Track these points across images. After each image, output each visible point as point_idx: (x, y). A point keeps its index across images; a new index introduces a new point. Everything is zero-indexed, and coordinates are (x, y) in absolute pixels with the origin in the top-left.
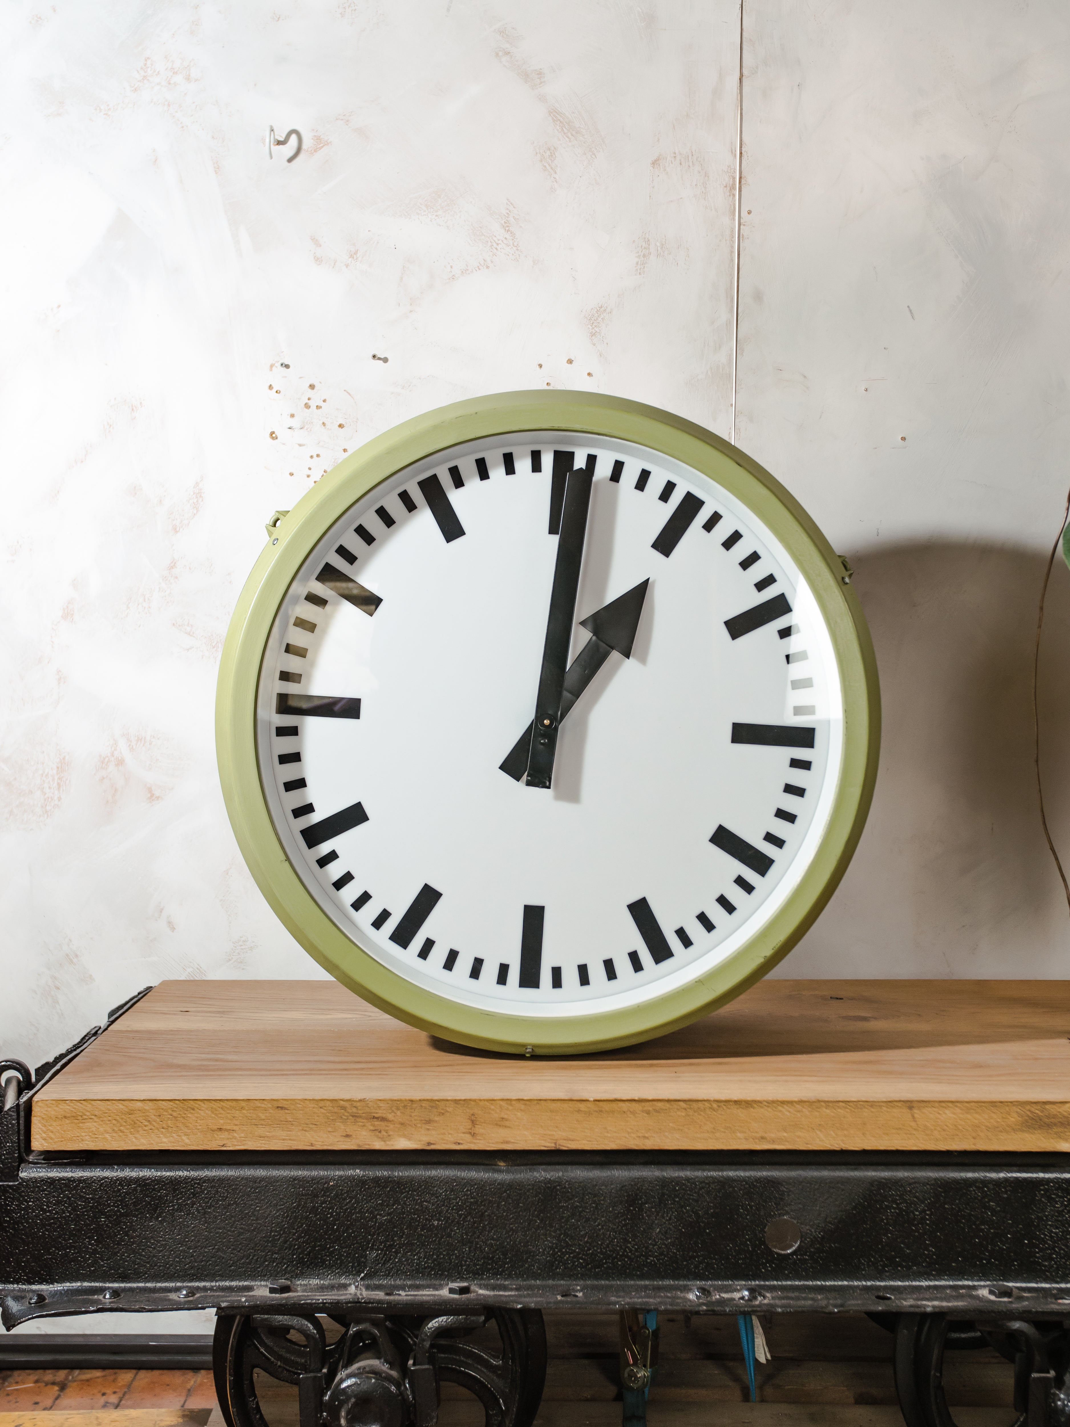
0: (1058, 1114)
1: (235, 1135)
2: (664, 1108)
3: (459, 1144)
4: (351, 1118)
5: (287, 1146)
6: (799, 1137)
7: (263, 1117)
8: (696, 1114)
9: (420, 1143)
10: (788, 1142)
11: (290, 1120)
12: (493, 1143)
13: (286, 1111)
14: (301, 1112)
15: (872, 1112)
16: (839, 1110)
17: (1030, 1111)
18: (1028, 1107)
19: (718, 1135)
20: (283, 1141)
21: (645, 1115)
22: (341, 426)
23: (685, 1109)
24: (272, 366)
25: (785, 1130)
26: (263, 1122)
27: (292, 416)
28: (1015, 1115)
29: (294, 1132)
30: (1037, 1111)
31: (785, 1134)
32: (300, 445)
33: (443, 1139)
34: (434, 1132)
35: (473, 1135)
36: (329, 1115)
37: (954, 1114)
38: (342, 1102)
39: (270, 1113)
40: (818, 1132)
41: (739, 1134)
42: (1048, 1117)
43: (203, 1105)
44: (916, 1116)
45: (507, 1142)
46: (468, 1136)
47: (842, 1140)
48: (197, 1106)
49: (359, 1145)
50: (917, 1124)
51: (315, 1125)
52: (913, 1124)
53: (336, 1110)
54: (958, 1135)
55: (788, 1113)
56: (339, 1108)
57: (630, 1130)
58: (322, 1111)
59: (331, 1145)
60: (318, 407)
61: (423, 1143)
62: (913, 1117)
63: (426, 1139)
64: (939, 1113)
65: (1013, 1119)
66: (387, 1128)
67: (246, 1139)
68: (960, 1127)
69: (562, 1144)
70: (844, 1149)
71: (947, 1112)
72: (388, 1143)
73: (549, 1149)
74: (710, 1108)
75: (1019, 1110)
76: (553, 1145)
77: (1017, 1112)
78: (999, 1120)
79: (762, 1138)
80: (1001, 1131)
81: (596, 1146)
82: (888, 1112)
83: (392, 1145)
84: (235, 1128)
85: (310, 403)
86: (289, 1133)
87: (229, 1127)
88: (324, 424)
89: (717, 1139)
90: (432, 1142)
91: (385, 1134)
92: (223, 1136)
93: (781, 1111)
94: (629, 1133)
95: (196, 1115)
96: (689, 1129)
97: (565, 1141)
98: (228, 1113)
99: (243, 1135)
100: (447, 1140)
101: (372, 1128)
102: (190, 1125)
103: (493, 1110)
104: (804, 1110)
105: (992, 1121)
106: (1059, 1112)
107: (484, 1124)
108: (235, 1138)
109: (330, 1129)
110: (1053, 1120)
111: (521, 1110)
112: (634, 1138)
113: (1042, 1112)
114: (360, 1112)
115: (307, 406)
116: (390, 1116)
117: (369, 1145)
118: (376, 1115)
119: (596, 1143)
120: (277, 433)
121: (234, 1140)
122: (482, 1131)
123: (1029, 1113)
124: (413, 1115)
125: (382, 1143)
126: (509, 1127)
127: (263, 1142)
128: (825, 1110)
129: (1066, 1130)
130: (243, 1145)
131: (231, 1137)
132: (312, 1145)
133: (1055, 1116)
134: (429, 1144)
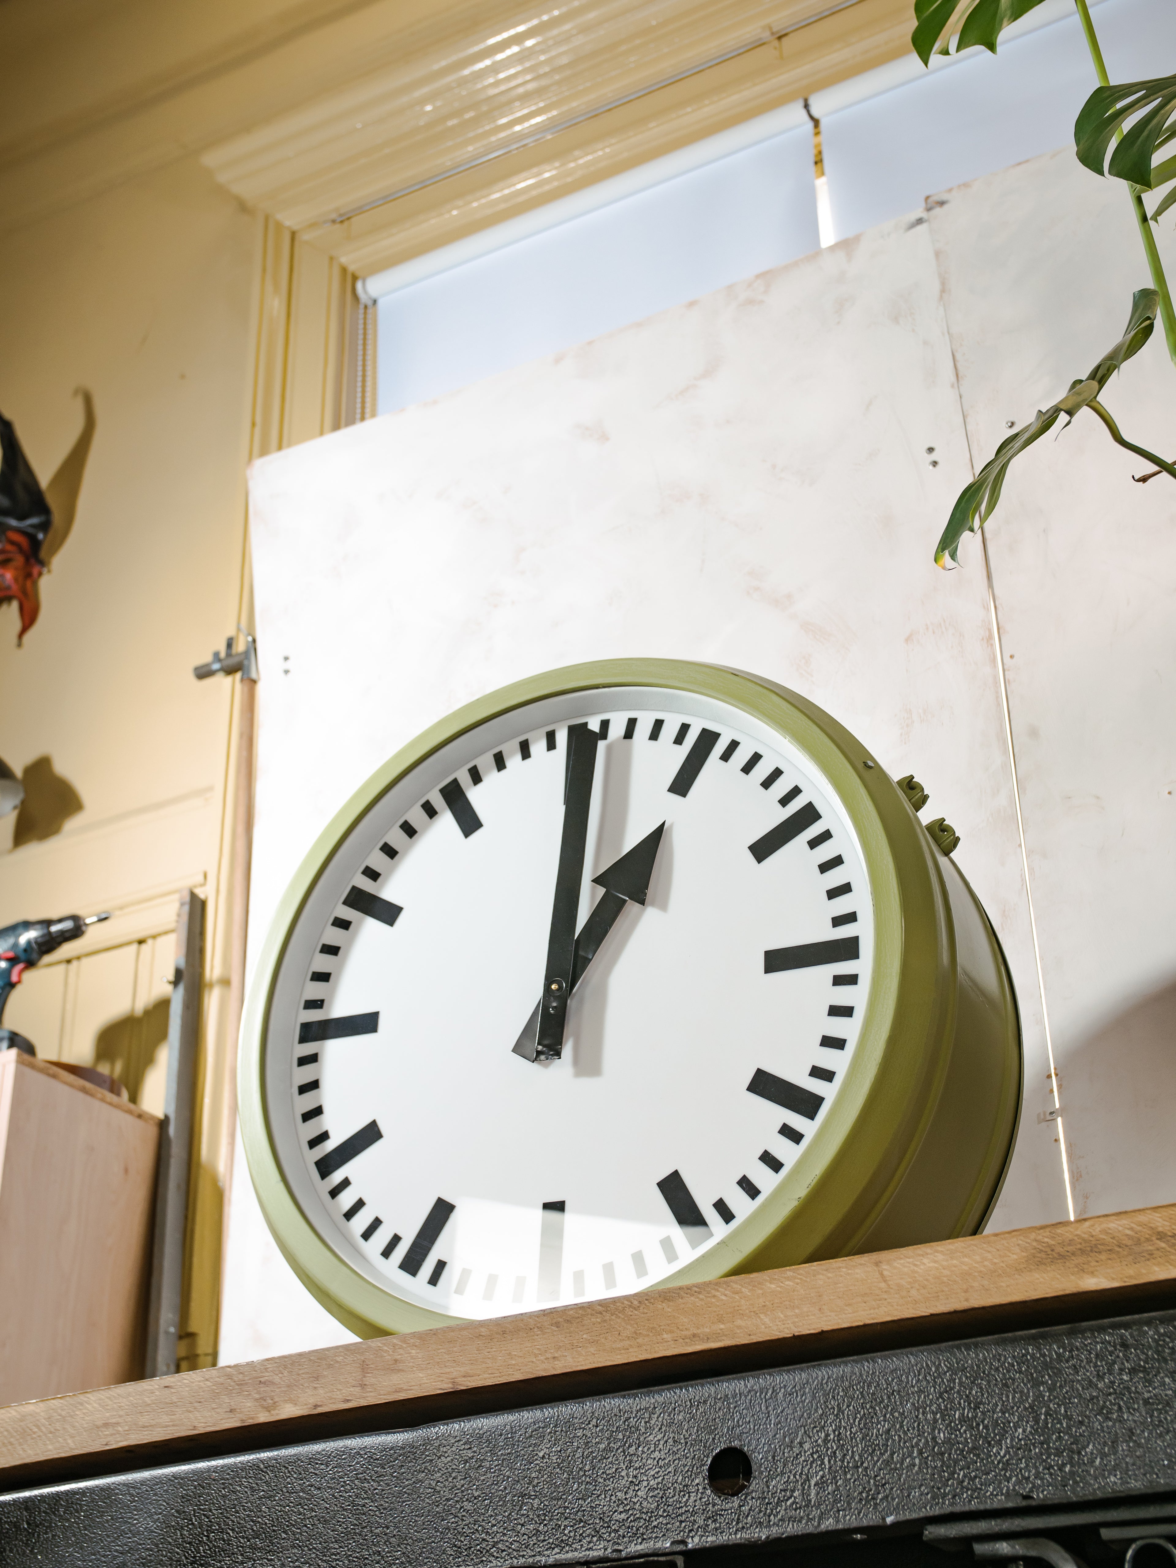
0: (1076, 1238)
1: (120, 1429)
2: (577, 1315)
3: (348, 1401)
4: (237, 1387)
5: (169, 1434)
6: (739, 1327)
7: (149, 1402)
8: (613, 1317)
9: (305, 1407)
10: (726, 1335)
11: (176, 1400)
12: (384, 1395)
13: (173, 1390)
14: (187, 1389)
15: (829, 1278)
16: (787, 1283)
17: (1036, 1240)
18: (1033, 1236)
19: (640, 1340)
20: (165, 1429)
21: (555, 1328)
23: (601, 1313)
25: (721, 1321)
26: (148, 1409)
28: (1017, 1250)
29: (178, 1416)
30: (1046, 1240)
31: (722, 1326)
33: (331, 1398)
34: (321, 1391)
35: (363, 1386)
36: (215, 1388)
37: (935, 1262)
38: (228, 1369)
39: (156, 1395)
40: (762, 1316)
41: (665, 1336)
42: (1062, 1245)
43: (92, 1398)
44: (885, 1273)
45: (401, 1390)
46: (358, 1389)
47: (794, 1323)
48: (86, 1399)
49: (242, 1421)
50: (889, 1285)
51: (200, 1402)
52: (883, 1285)
53: (221, 1380)
54: (943, 1291)
55: (724, 1298)
56: (226, 1378)
57: (537, 1352)
58: (208, 1383)
59: (214, 1425)
61: (309, 1406)
62: (882, 1274)
63: (312, 1401)
64: (915, 1265)
65: (1015, 1257)
66: (273, 1394)
67: (130, 1432)
68: (945, 1279)
69: (460, 1383)
70: (796, 1334)
71: (925, 1261)
72: (272, 1412)
73: (446, 1391)
74: (630, 1306)
75: (1020, 1242)
76: (450, 1385)
77: (1018, 1245)
78: (995, 1261)
79: (694, 1335)
80: (999, 1275)
81: (499, 1379)
82: (848, 1274)
83: (277, 1414)
84: (120, 1420)
86: (173, 1417)
87: (114, 1421)
89: (639, 1346)
90: (319, 1403)
91: (271, 1402)
92: (108, 1433)
93: (714, 1296)
94: (536, 1356)
95: (84, 1411)
96: (606, 1339)
97: (463, 1379)
98: (115, 1403)
99: (127, 1428)
100: (335, 1399)
101: (257, 1396)
102: (77, 1424)
103: (386, 1351)
104: (743, 1290)
105: (986, 1263)
106: (1077, 1235)
107: (375, 1372)
108: (118, 1432)
109: (214, 1406)
110: (1070, 1248)
111: (416, 1346)
112: (543, 1362)
113: (1053, 1238)
114: (246, 1378)
116: (277, 1379)
117: (252, 1418)
118: (262, 1380)
119: (499, 1375)
121: (118, 1436)
122: (373, 1380)
123: (1035, 1244)
124: (301, 1372)
125: (267, 1414)
126: (403, 1371)
127: (146, 1433)
128: (768, 1284)
129: (1090, 1259)
130: (126, 1440)
131: (114, 1432)
132: (195, 1428)
133: (1071, 1242)
134: (316, 1406)
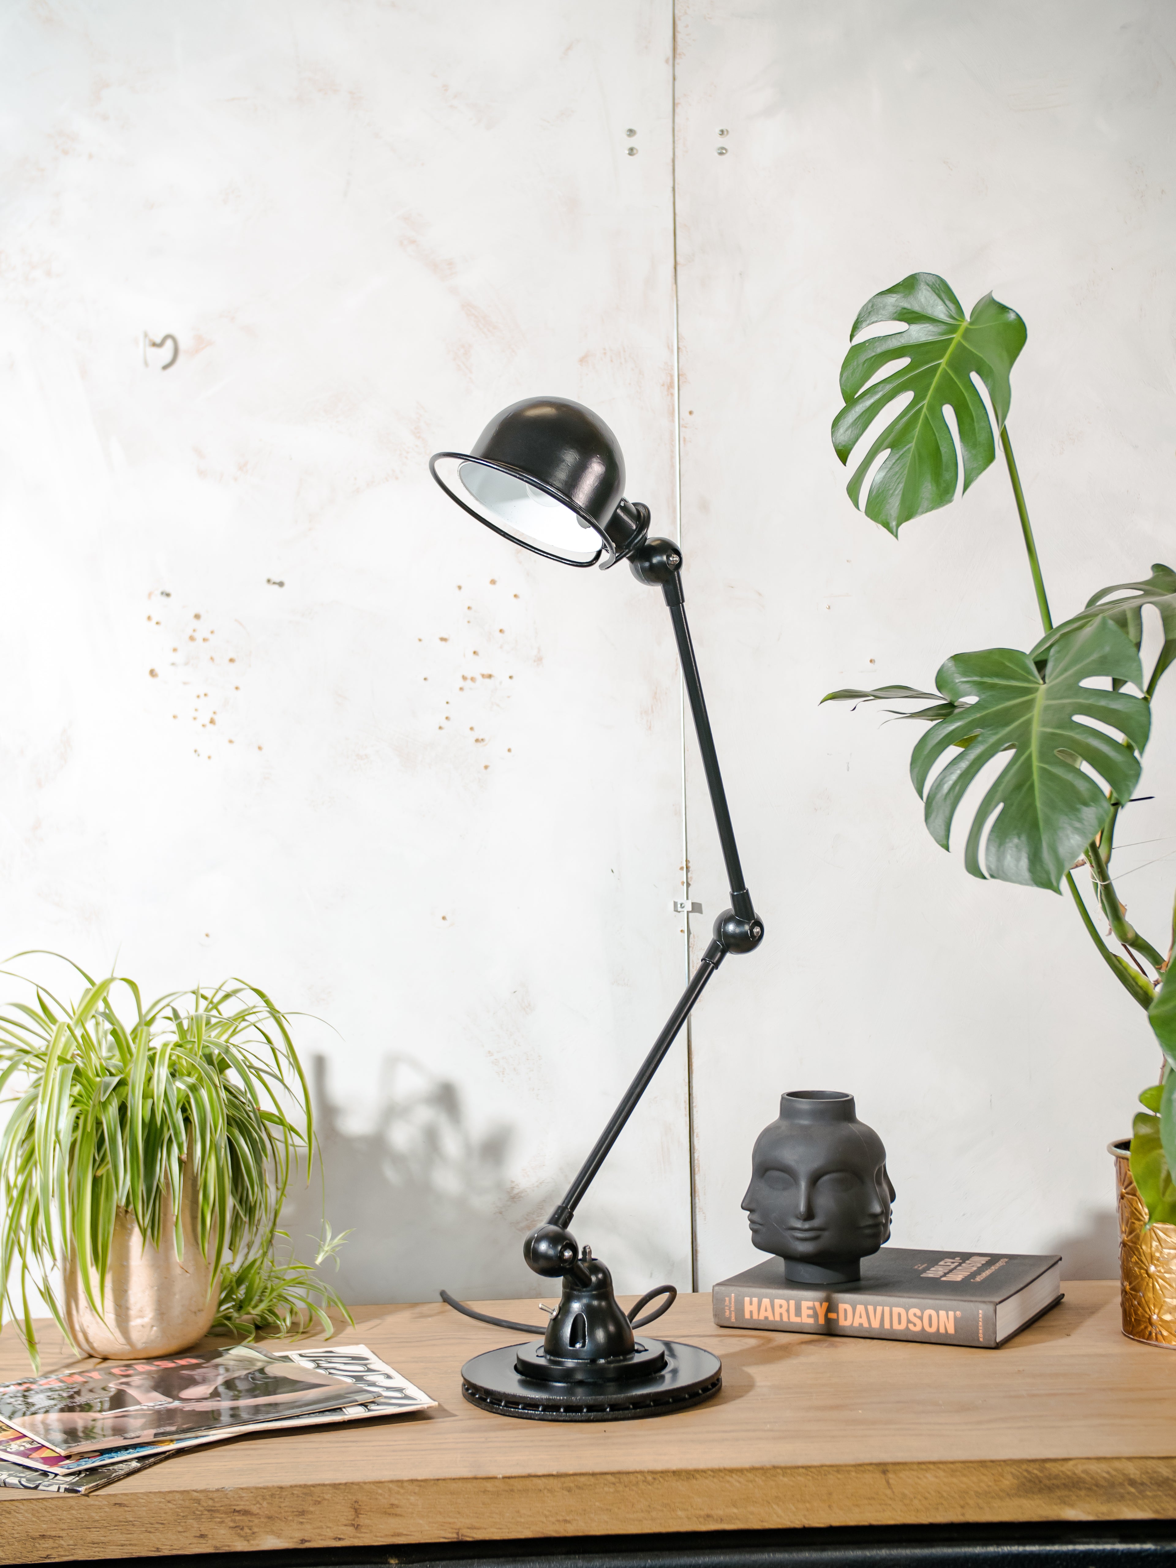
0: (1061, 1474)
1: (62, 1542)
2: (589, 1483)
3: (340, 1539)
4: (206, 1513)
5: (127, 1553)
6: (752, 1513)
7: (97, 1518)
8: (627, 1489)
9: (292, 1540)
10: (739, 1519)
11: (131, 1519)
12: (381, 1537)
13: (126, 1509)
14: (144, 1508)
15: (839, 1479)
16: (799, 1478)
17: (1027, 1471)
18: (1024, 1466)
19: (654, 1514)
20: (122, 1548)
21: (566, 1493)
22: (232, 660)
23: (614, 1484)
24: (150, 595)
25: (735, 1506)
26: (97, 1524)
27: (175, 650)
28: (1010, 1477)
29: (135, 1535)
30: (1036, 1472)
31: (735, 1510)
32: (185, 683)
33: (320, 1535)
34: (308, 1526)
35: (357, 1527)
36: (179, 1511)
37: (936, 1477)
38: (195, 1494)
39: (105, 1512)
40: (775, 1506)
41: (680, 1513)
42: (1049, 1478)
43: (22, 1507)
44: (891, 1481)
45: (399, 1535)
46: (351, 1529)
47: (805, 1516)
48: (14, 1508)
49: (216, 1547)
50: (893, 1492)
51: (162, 1524)
52: (888, 1492)
53: (187, 1503)
54: (942, 1504)
55: (738, 1484)
56: (192, 1501)
57: (547, 1513)
58: (170, 1505)
59: (182, 1548)
60: (205, 640)
61: (295, 1540)
62: (888, 1483)
63: (299, 1535)
64: (919, 1478)
65: (1007, 1482)
66: (251, 1524)
67: (76, 1547)
68: (945, 1494)
69: (465, 1534)
70: (807, 1526)
71: (928, 1475)
72: (252, 1542)
73: (450, 1540)
74: (644, 1481)
75: (1013, 1471)
76: (455, 1535)
77: (1012, 1473)
78: (990, 1484)
79: (708, 1516)
80: (993, 1497)
81: (507, 1534)
82: (857, 1478)
83: (258, 1545)
84: (62, 1533)
85: (196, 635)
86: (129, 1536)
87: (53, 1534)
88: (212, 659)
89: (653, 1519)
90: (306, 1538)
91: (248, 1531)
92: (47, 1545)
93: (728, 1482)
94: (546, 1517)
95: (13, 1520)
96: (619, 1508)
97: (469, 1530)
98: (53, 1515)
99: (71, 1542)
100: (325, 1535)
101: (232, 1524)
102: (5, 1533)
103: (381, 1495)
104: (757, 1479)
105: (982, 1485)
106: (1062, 1472)
107: (369, 1513)
108: (61, 1546)
109: (180, 1529)
110: (1055, 1482)
111: (415, 1493)
112: (553, 1523)
113: (1041, 1471)
114: (217, 1505)
115: (192, 638)
116: (255, 1509)
117: (229, 1546)
118: (238, 1508)
119: (507, 1530)
120: (158, 670)
121: (60, 1549)
122: (367, 1522)
123: (1025, 1474)
124: (283, 1505)
125: (246, 1543)
126: (401, 1516)
127: (97, 1549)
128: (781, 1478)
129: (1071, 1493)
130: (72, 1555)
131: (56, 1545)
132: (158, 1550)
133: (1056, 1477)
134: (303, 1541)
